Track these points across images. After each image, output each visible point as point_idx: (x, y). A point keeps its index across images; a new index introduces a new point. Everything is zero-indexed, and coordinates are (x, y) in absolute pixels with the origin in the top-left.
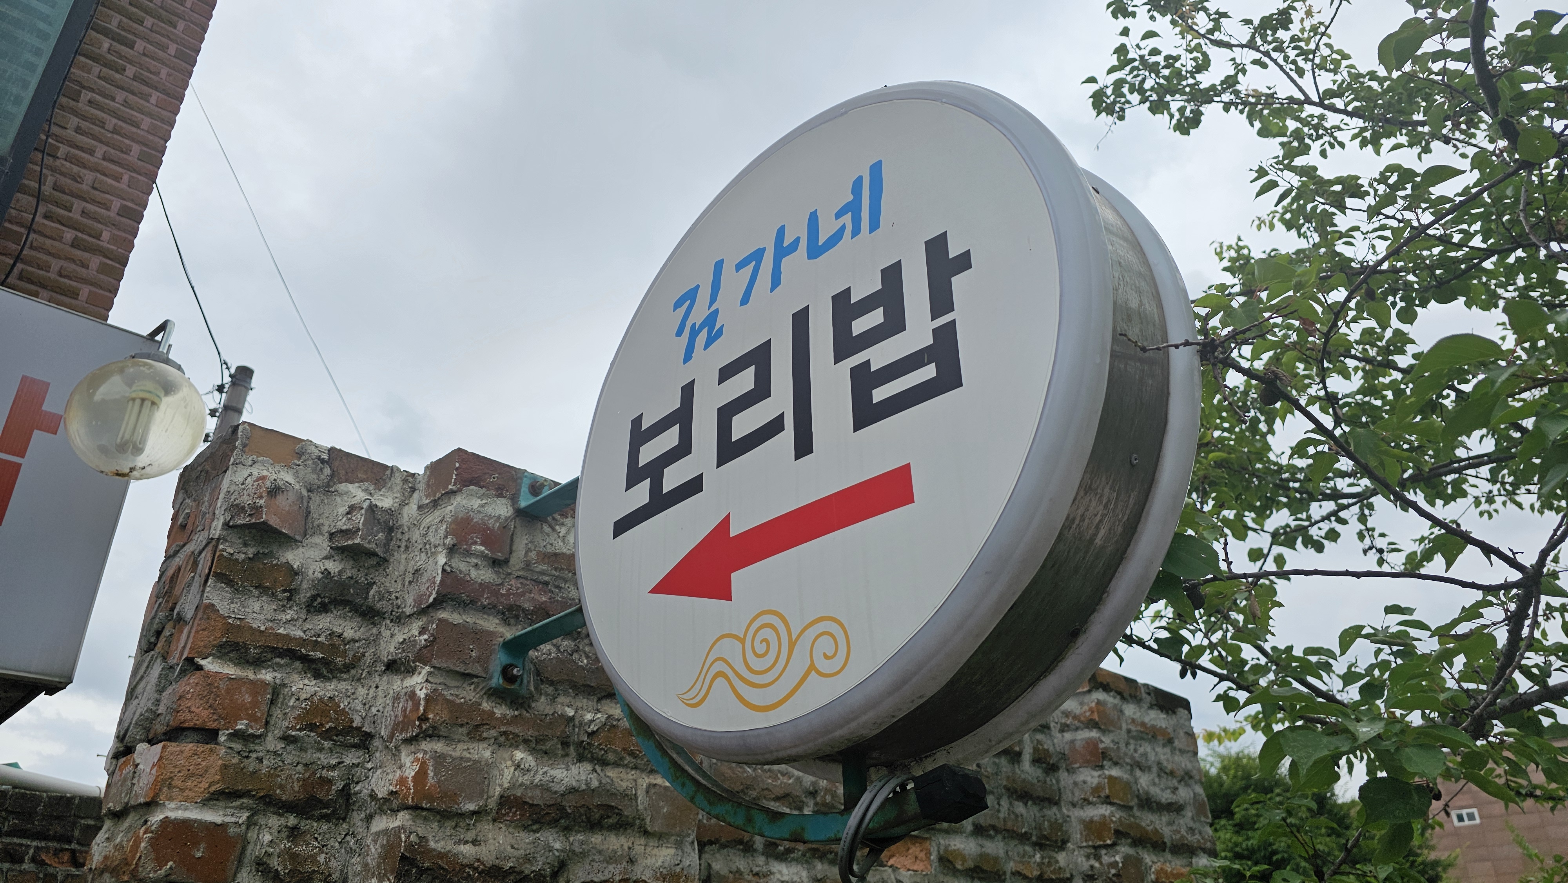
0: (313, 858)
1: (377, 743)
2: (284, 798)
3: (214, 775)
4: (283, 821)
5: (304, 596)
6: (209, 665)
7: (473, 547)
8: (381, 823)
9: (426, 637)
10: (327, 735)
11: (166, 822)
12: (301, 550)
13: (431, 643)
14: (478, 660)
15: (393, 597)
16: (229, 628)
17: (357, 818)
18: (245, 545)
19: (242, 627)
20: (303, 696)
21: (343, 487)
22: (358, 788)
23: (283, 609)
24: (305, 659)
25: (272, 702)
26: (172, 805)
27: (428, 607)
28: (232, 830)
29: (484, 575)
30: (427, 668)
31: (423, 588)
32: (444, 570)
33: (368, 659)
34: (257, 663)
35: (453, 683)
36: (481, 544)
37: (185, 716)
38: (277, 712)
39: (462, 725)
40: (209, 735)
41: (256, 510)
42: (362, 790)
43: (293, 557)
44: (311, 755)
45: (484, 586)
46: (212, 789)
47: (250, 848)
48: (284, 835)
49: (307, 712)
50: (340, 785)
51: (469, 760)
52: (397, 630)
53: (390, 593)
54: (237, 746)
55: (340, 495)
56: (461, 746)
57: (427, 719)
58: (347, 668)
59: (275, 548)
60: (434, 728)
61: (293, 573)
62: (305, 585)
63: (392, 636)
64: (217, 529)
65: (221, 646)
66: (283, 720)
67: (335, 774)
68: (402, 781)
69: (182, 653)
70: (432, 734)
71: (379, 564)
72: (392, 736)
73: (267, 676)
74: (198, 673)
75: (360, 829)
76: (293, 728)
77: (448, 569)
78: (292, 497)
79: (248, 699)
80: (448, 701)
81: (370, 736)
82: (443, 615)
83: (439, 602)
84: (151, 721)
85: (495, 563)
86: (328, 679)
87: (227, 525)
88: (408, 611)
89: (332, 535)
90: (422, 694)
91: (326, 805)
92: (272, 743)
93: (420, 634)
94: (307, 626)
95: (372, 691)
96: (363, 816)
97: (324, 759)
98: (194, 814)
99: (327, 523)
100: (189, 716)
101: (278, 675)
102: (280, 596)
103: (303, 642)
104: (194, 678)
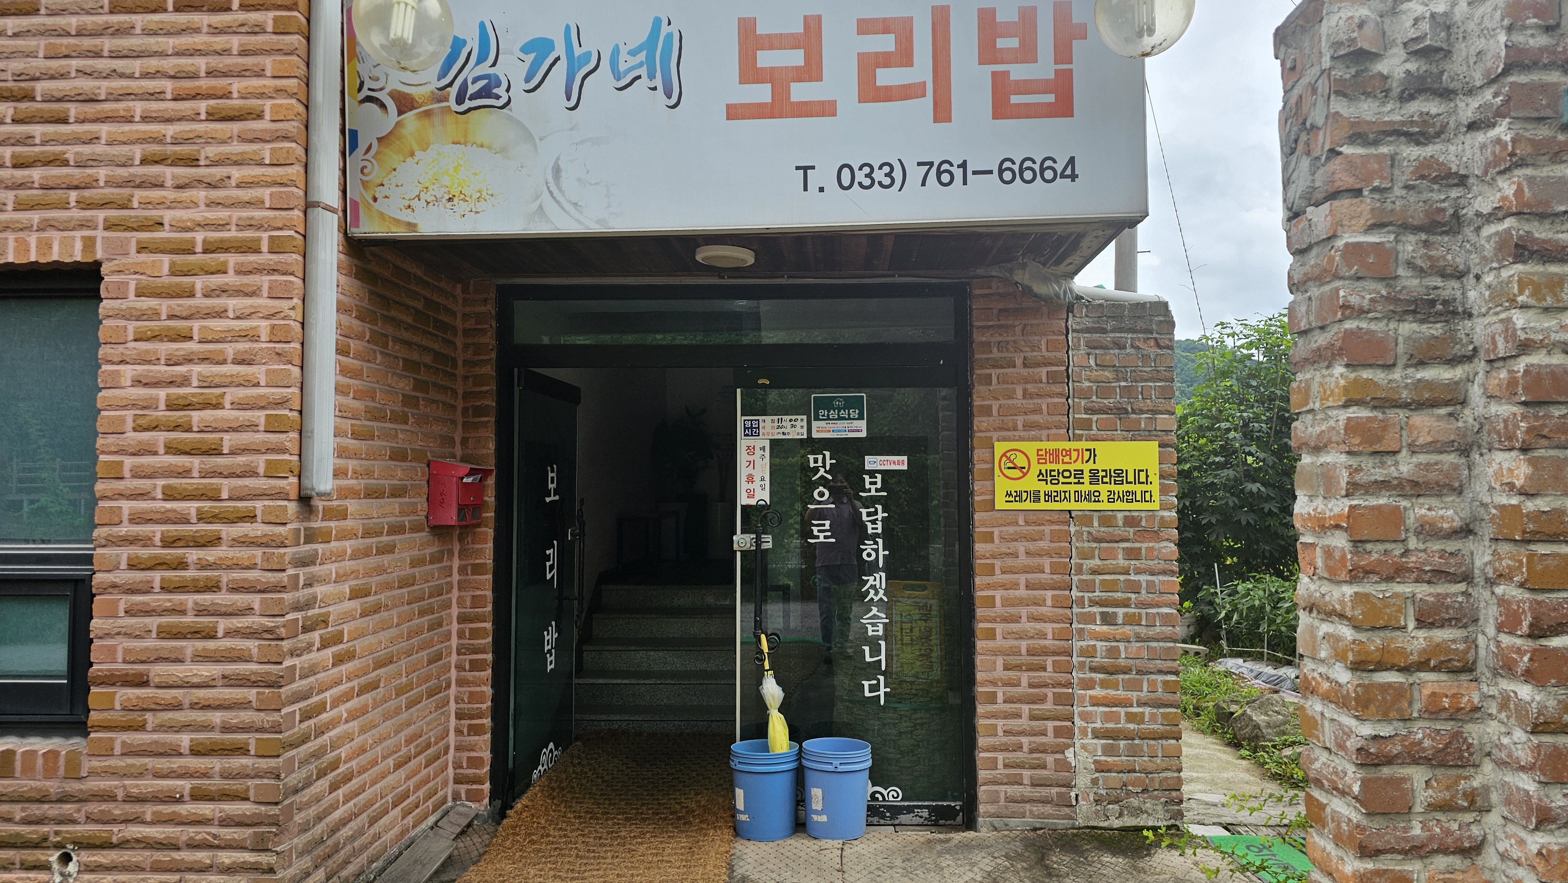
0: (1444, 258)
1: (1471, 180)
2: (1415, 223)
3: (1367, 215)
4: (1417, 237)
5: (1396, 91)
6: (1346, 150)
7: (1528, 22)
8: (1490, 230)
9: (1501, 98)
10: (1435, 180)
11: (1347, 245)
12: (1386, 61)
13: (1507, 101)
14: (1548, 106)
15: (1461, 77)
16: (1353, 125)
17: (1468, 231)
18: (1348, 67)
19: (1358, 123)
20: (1412, 158)
21: (1405, 6)
22: (1464, 212)
23: (1383, 104)
24: (1407, 134)
25: (1392, 166)
26: (1346, 235)
27: (1498, 76)
28: (1388, 245)
29: (1542, 40)
30: (1508, 120)
31: (1489, 64)
32: (1506, 46)
33: (1452, 125)
34: (1376, 143)
35: (1529, 127)
36: (1534, 17)
37: (1338, 184)
38: (1396, 172)
39: (1544, 155)
40: (1357, 193)
41: (1353, 41)
42: (1468, 212)
43: (1382, 67)
44: (1426, 195)
45: (1542, 50)
46: (1369, 223)
47: (1400, 255)
48: (1421, 245)
49: (1417, 168)
50: (1451, 211)
51: (1554, 177)
52: (1470, 100)
53: (1458, 75)
54: (1377, 196)
55: (1404, 13)
56: (1545, 169)
57: (1515, 155)
58: (1438, 134)
59: (1367, 64)
60: (1522, 159)
61: (1385, 78)
62: (1395, 85)
63: (1467, 105)
64: (1326, 62)
65: (1350, 137)
66: (1403, 176)
67: (1445, 205)
68: (1504, 198)
69: (1323, 148)
70: (1522, 163)
71: (1445, 56)
72: (1486, 173)
73: (1384, 150)
74: (1340, 157)
75: (1473, 237)
76: (1411, 180)
77: (1510, 44)
78: (1372, 24)
79: (1376, 166)
80: (1529, 139)
81: (1465, 177)
82: (1512, 79)
83: (1506, 72)
84: (1311, 193)
85: (1548, 29)
86: (1426, 145)
87: (1333, 58)
88: (1478, 84)
89: (1405, 44)
90: (1508, 138)
91: (1444, 225)
92: (1398, 191)
93: (1494, 97)
94: (1403, 112)
95: (1460, 147)
96: (1472, 228)
97: (1435, 196)
98: (1362, 239)
99: (1399, 36)
100: (1341, 183)
101: (1391, 148)
102: (1380, 96)
103: (1403, 123)
104: (1338, 160)
